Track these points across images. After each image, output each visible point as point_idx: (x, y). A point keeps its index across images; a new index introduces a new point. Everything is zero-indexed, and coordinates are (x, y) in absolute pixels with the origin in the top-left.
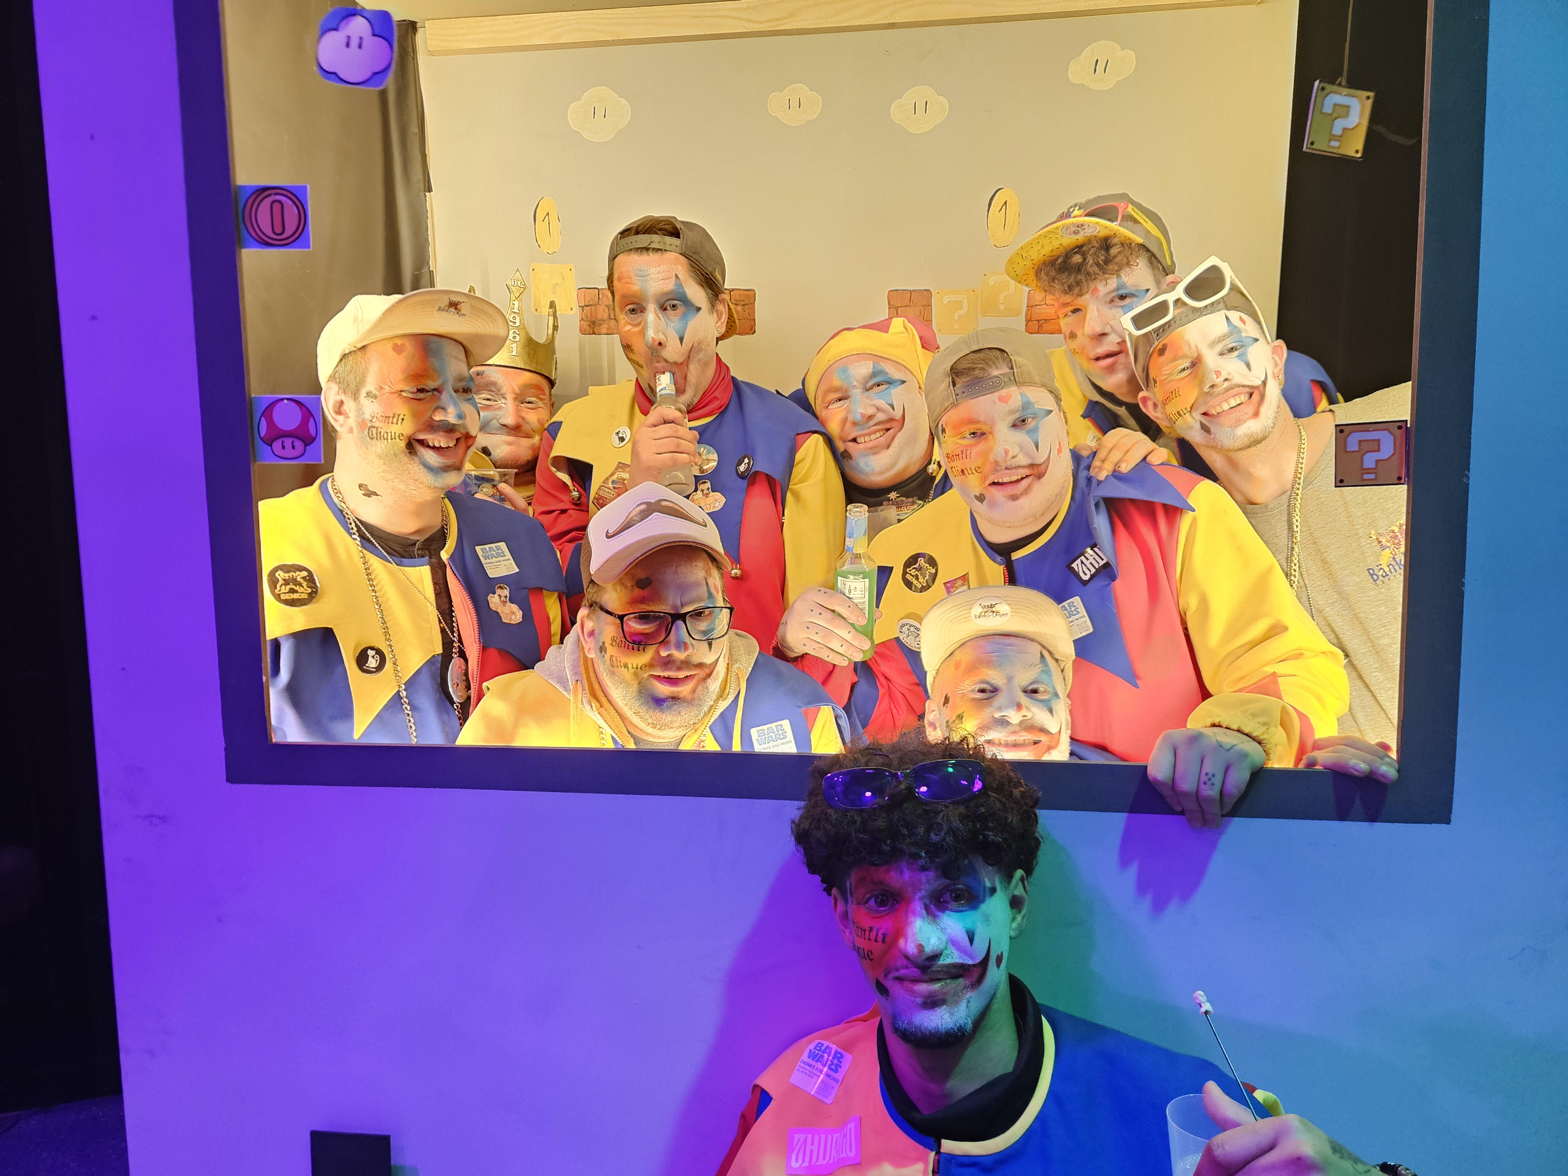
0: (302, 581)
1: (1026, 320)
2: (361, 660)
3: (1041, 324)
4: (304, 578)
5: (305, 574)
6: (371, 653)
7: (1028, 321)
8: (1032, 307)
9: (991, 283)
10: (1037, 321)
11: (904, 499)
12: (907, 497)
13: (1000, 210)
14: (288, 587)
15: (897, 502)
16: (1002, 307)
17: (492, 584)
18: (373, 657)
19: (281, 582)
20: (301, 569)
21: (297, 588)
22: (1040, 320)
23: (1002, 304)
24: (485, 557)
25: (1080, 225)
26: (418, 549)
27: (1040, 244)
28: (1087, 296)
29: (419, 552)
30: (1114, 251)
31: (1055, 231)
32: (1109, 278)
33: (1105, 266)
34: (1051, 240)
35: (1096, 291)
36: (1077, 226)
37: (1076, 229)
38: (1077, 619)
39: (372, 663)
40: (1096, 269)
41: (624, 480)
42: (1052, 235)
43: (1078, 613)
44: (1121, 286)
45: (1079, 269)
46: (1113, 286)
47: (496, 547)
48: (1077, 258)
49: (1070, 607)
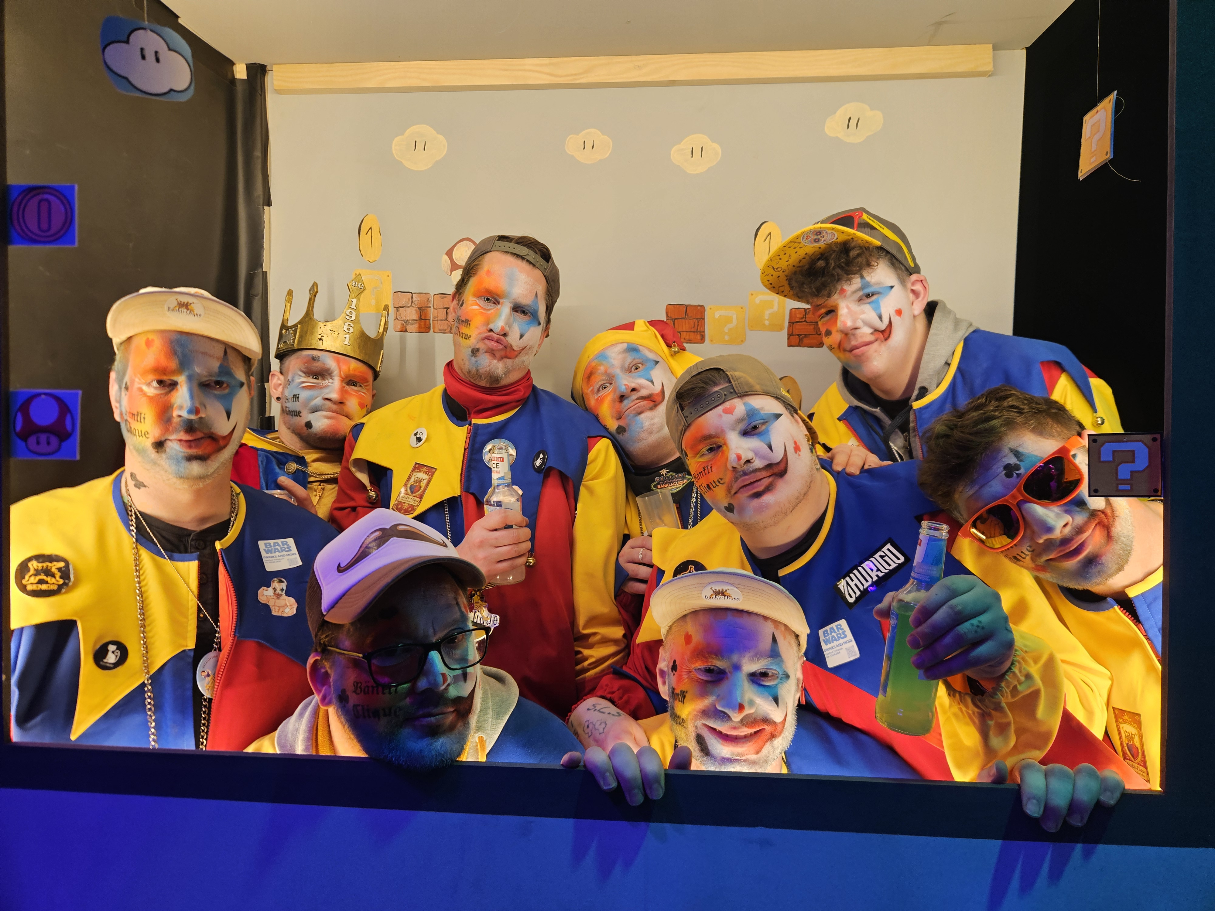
0: (56, 572)
1: (788, 335)
2: (99, 655)
3: (802, 338)
4: (59, 569)
5: (62, 564)
6: (112, 648)
7: (790, 335)
8: (793, 323)
9: (757, 301)
10: (798, 335)
11: (674, 474)
12: (677, 472)
13: (765, 240)
14: (38, 578)
15: (668, 477)
16: (767, 323)
17: (267, 578)
18: (113, 652)
19: (32, 572)
20: (58, 559)
21: (49, 579)
22: (801, 335)
23: (767, 320)
24: (267, 552)
25: (819, 233)
26: (192, 540)
27: (787, 255)
28: (836, 296)
29: (193, 543)
30: (853, 253)
31: (797, 241)
32: (852, 278)
33: (847, 268)
34: (796, 250)
35: (843, 291)
36: (817, 234)
37: (816, 237)
38: (845, 643)
39: (111, 658)
40: (839, 271)
41: (421, 481)
42: (796, 245)
43: (846, 636)
44: (866, 285)
45: (823, 272)
46: (859, 285)
47: (282, 542)
48: (821, 263)
49: (838, 629)
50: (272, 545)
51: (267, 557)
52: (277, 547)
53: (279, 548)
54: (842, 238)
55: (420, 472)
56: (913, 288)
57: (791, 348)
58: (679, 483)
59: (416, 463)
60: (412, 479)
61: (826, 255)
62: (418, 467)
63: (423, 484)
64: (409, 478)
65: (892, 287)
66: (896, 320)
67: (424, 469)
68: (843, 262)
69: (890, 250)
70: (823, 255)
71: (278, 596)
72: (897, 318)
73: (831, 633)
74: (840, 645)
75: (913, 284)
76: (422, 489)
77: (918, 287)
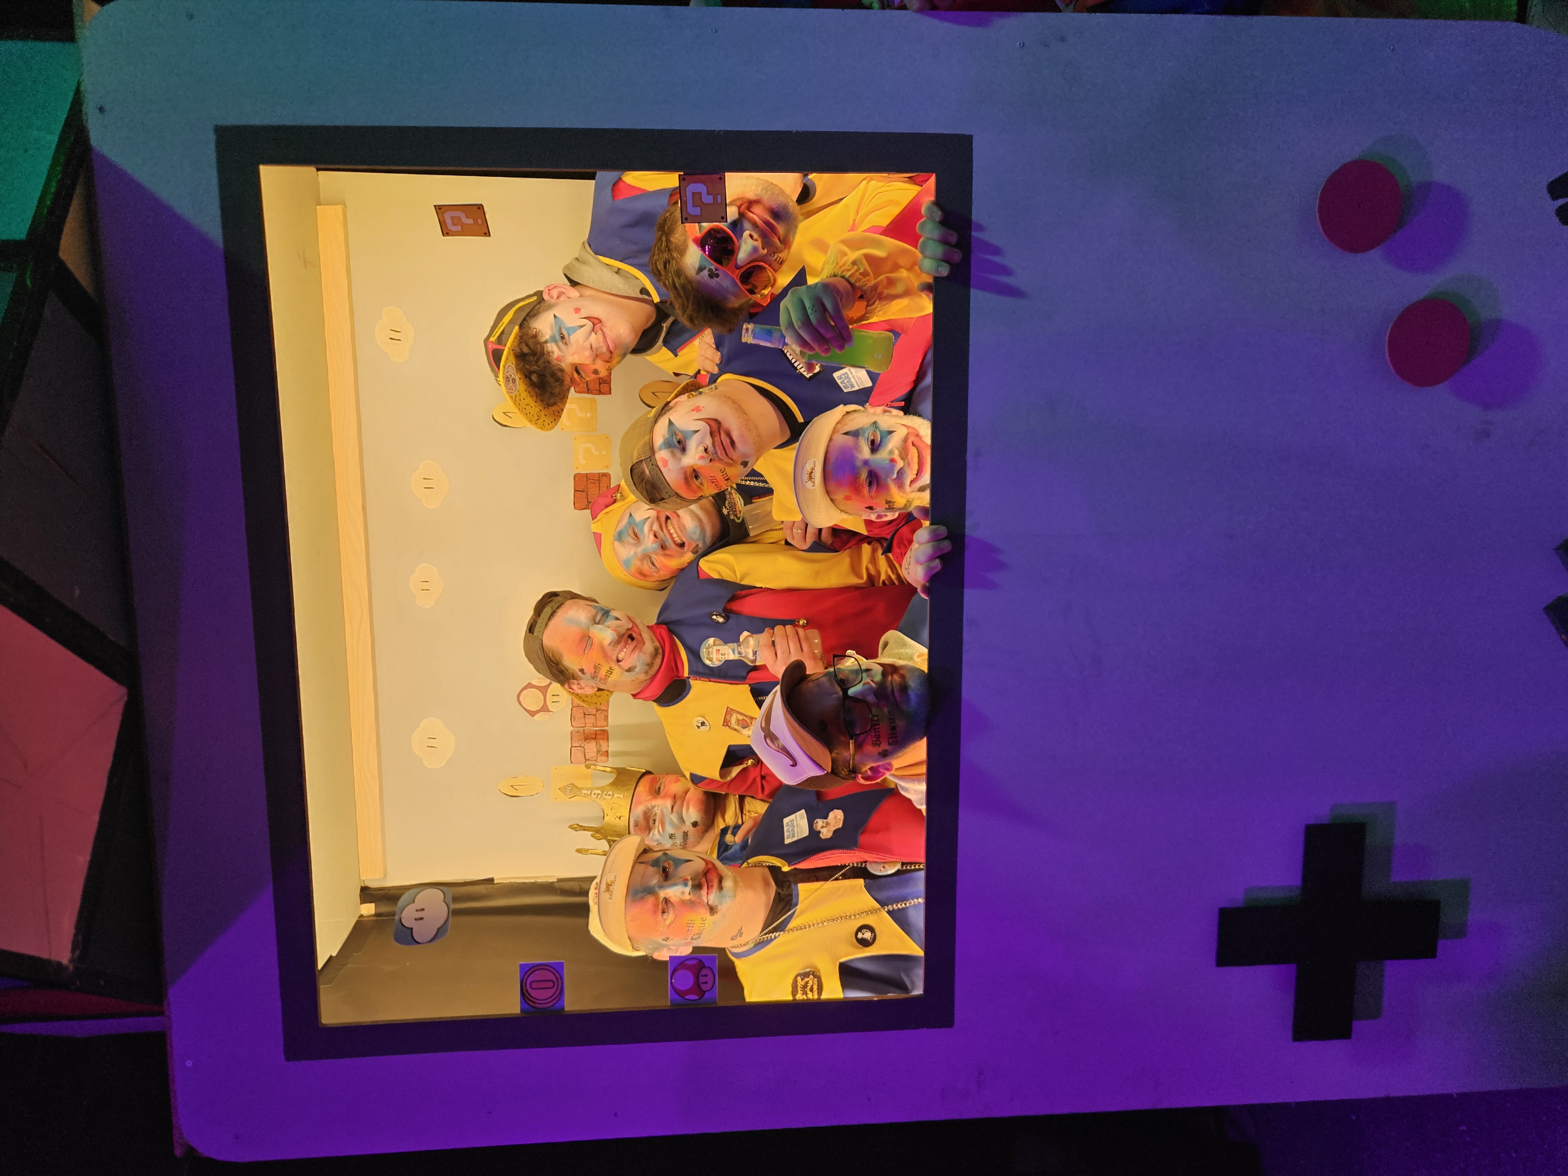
0: (804, 980)
2: (865, 943)
4: (803, 978)
5: (798, 979)
6: (860, 936)
11: (727, 502)
12: (726, 499)
14: (809, 993)
15: (730, 508)
16: (589, 415)
17: (814, 833)
18: (863, 934)
20: (795, 979)
23: (586, 414)
24: (794, 836)
25: (507, 379)
26: (783, 891)
27: (526, 407)
28: (563, 365)
29: (785, 890)
30: (526, 350)
31: (514, 398)
32: (547, 351)
33: (538, 355)
34: (522, 400)
35: (558, 359)
36: (509, 381)
37: (511, 381)
38: (851, 373)
39: (868, 935)
40: (540, 362)
41: (738, 720)
42: (518, 399)
43: (846, 373)
44: (553, 339)
45: (541, 376)
46: (553, 344)
47: (787, 826)
48: (534, 377)
49: (841, 378)
50: (788, 833)
51: (798, 836)
52: (790, 830)
53: (791, 828)
54: (512, 359)
55: (730, 721)
56: (555, 297)
57: (612, 391)
58: (735, 497)
59: (723, 725)
60: (736, 727)
61: (527, 373)
62: (726, 723)
63: (740, 717)
64: (735, 730)
65: (555, 316)
66: (584, 313)
67: (728, 717)
68: (533, 359)
69: (523, 318)
70: (527, 376)
71: (828, 824)
72: (582, 311)
73: (844, 383)
74: (853, 377)
75: (552, 297)
76: (745, 718)
77: (555, 293)
